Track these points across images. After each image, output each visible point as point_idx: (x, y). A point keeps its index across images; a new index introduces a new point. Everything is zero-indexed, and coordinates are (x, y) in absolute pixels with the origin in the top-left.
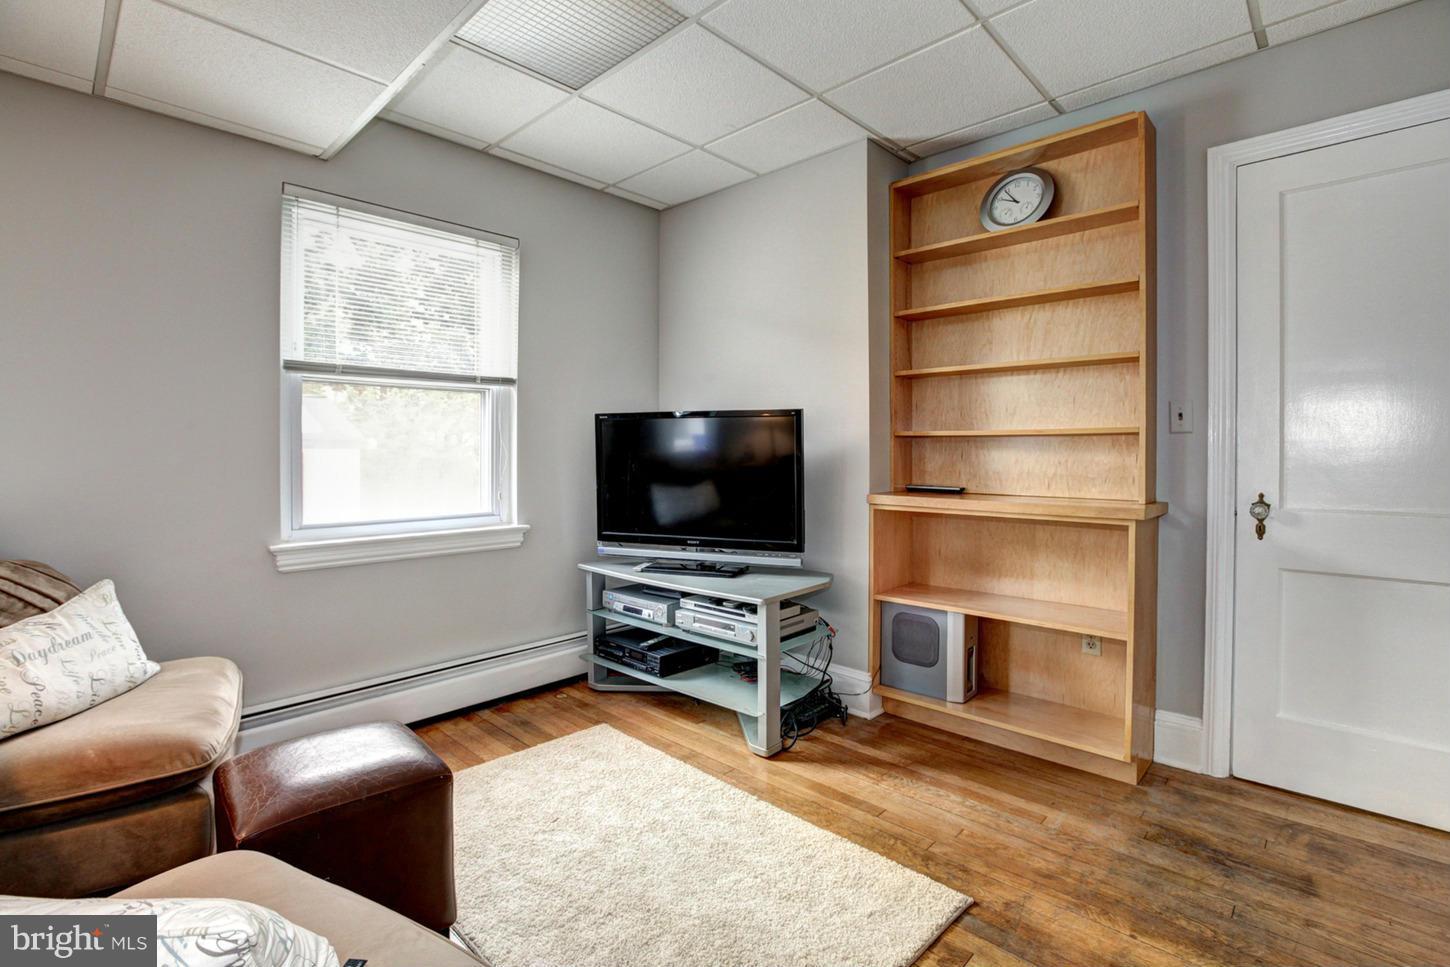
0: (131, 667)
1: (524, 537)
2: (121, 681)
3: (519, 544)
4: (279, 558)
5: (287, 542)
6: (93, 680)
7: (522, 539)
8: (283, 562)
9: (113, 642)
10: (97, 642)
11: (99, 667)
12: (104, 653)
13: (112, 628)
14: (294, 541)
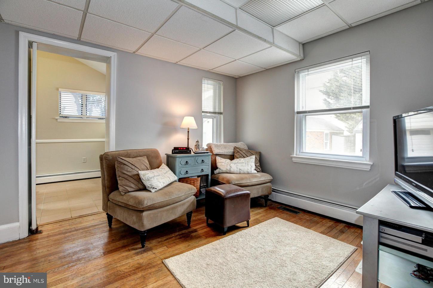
0: (248, 170)
1: (371, 167)
2: (245, 171)
3: (369, 170)
4: (293, 158)
5: (298, 155)
6: (240, 169)
7: (370, 168)
8: (293, 159)
9: (247, 165)
10: (244, 164)
11: (242, 168)
12: (244, 166)
13: (248, 163)
14: (300, 155)
